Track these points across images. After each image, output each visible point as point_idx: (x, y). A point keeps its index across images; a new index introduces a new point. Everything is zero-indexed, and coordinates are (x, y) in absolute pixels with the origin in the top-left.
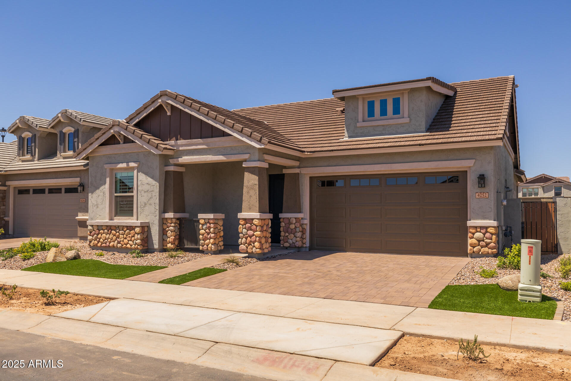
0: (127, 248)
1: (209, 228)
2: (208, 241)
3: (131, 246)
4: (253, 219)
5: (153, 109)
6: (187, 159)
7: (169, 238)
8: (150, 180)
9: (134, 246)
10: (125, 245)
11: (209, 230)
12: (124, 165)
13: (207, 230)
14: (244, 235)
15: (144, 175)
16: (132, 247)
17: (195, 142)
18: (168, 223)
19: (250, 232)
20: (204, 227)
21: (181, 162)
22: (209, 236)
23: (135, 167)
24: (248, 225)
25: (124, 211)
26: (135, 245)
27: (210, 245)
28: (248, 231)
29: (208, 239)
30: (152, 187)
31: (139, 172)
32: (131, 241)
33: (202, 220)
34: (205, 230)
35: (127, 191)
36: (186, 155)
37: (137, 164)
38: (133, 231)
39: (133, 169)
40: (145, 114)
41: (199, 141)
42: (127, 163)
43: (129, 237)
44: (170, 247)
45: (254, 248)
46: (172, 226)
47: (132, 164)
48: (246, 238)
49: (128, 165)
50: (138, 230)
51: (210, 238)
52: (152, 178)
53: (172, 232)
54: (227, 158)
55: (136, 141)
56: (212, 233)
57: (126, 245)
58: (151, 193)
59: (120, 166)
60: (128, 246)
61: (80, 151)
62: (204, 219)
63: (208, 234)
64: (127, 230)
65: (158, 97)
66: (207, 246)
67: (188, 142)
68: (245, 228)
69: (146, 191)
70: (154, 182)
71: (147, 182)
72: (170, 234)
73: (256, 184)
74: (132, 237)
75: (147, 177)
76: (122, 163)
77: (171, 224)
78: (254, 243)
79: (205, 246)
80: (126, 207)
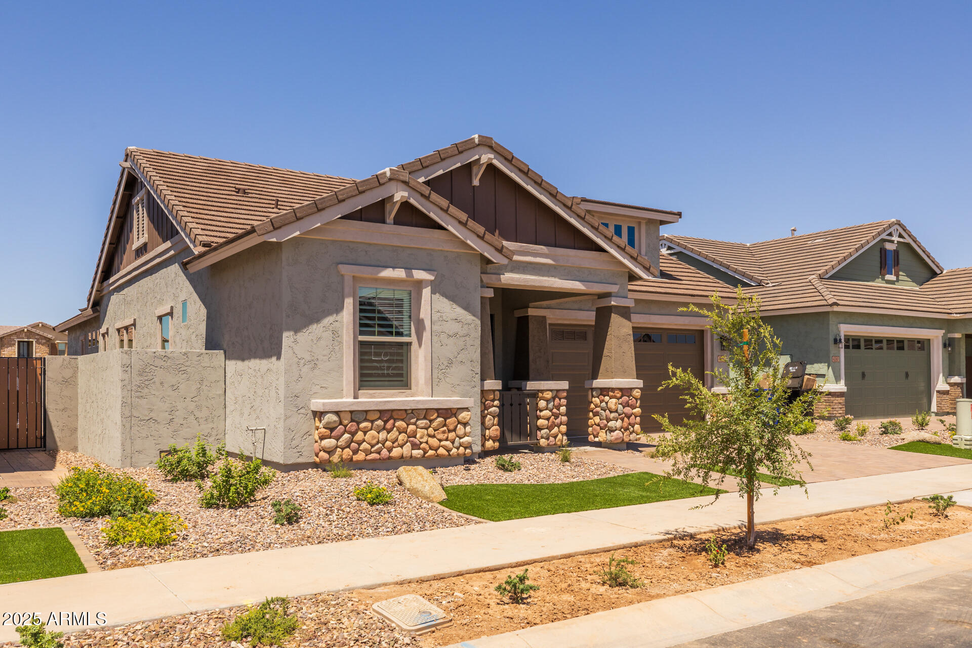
0: (438, 456)
1: (558, 408)
2: (556, 429)
3: (449, 451)
4: (631, 389)
5: (459, 165)
6: (517, 278)
7: (489, 429)
8: (459, 311)
9: (454, 450)
10: (431, 452)
11: (559, 410)
12: (400, 273)
13: (555, 410)
14: (619, 415)
15: (445, 300)
16: (451, 453)
17: (534, 250)
18: (486, 400)
19: (628, 410)
20: (551, 405)
21: (505, 282)
22: (558, 421)
23: (427, 281)
24: (625, 398)
25: (383, 375)
26: (458, 449)
27: (560, 436)
28: (624, 407)
29: (555, 426)
30: (465, 327)
31: (435, 294)
32: (447, 440)
33: (548, 392)
34: (551, 411)
35: (393, 332)
36: (512, 271)
37: (433, 275)
38: (454, 419)
39: (420, 284)
40: (441, 172)
41: (542, 249)
42: (408, 269)
43: (444, 432)
44: (492, 447)
45: (634, 434)
46: (495, 406)
47: (419, 275)
48: (622, 420)
49: (410, 275)
50: (468, 415)
51: (561, 424)
52: (467, 308)
53: (494, 417)
54: (587, 288)
55: (450, 228)
56: (562, 416)
57: (436, 450)
58: (463, 339)
59: (388, 273)
60: (442, 451)
61: (287, 222)
62: (551, 391)
63: (556, 416)
64: (438, 417)
65: (472, 146)
66: (555, 437)
67: (521, 246)
68: (621, 404)
69: (451, 333)
70: (469, 317)
71: (454, 316)
72: (491, 422)
73: (629, 335)
74: (450, 431)
75: (455, 306)
76: (394, 268)
77: (493, 400)
78: (633, 427)
79: (551, 439)
80: (388, 368)
